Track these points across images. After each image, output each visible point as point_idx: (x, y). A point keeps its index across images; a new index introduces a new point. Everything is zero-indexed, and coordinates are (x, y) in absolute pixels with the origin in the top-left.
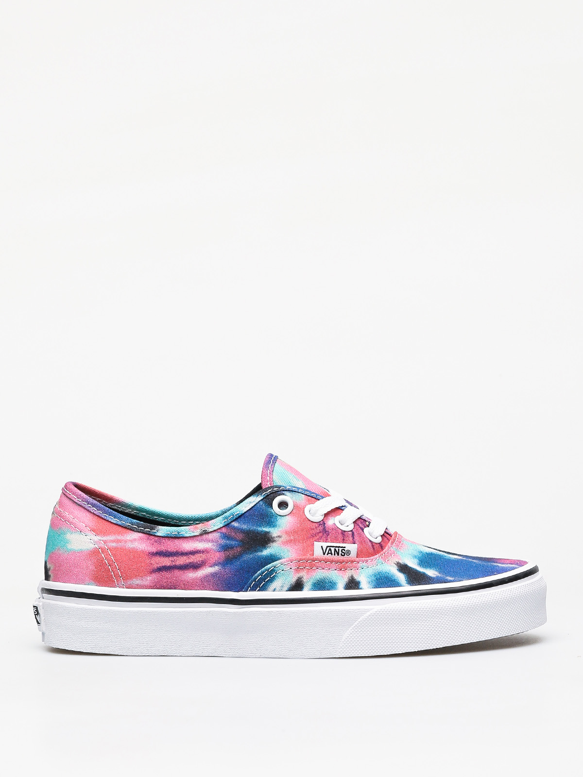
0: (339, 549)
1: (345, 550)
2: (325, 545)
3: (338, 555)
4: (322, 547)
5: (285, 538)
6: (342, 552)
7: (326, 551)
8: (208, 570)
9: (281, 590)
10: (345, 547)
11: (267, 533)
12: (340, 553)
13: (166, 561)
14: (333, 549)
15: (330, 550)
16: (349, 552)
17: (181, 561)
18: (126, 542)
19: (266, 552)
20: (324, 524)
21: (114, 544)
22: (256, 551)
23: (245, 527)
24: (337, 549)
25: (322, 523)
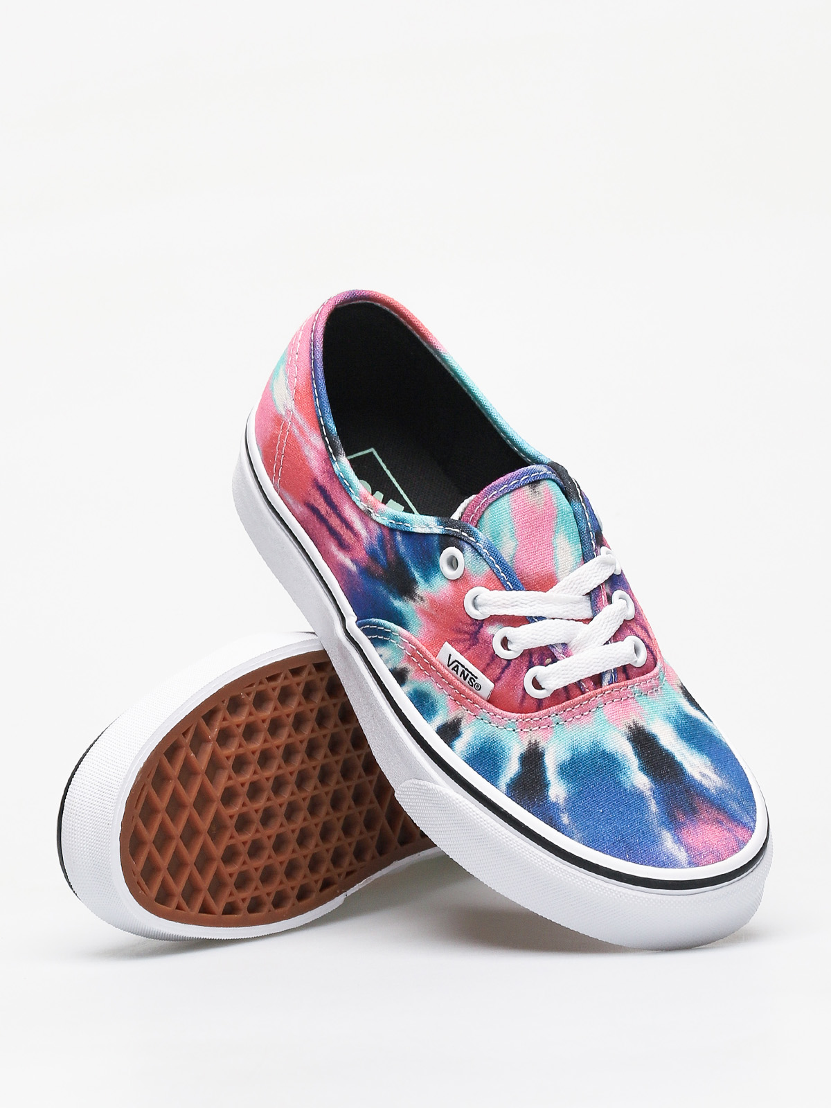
0: (468, 675)
1: (474, 681)
2: (457, 656)
3: (465, 679)
4: (450, 655)
5: (426, 605)
6: (470, 680)
7: (452, 664)
8: (348, 562)
9: (386, 662)
10: (476, 678)
11: (414, 581)
12: (468, 679)
13: (323, 508)
14: (461, 669)
15: (457, 666)
16: (479, 687)
17: (335, 522)
18: (308, 441)
19: (398, 604)
20: (482, 627)
21: (296, 431)
22: (391, 592)
23: (402, 549)
24: (466, 672)
25: (480, 624)
